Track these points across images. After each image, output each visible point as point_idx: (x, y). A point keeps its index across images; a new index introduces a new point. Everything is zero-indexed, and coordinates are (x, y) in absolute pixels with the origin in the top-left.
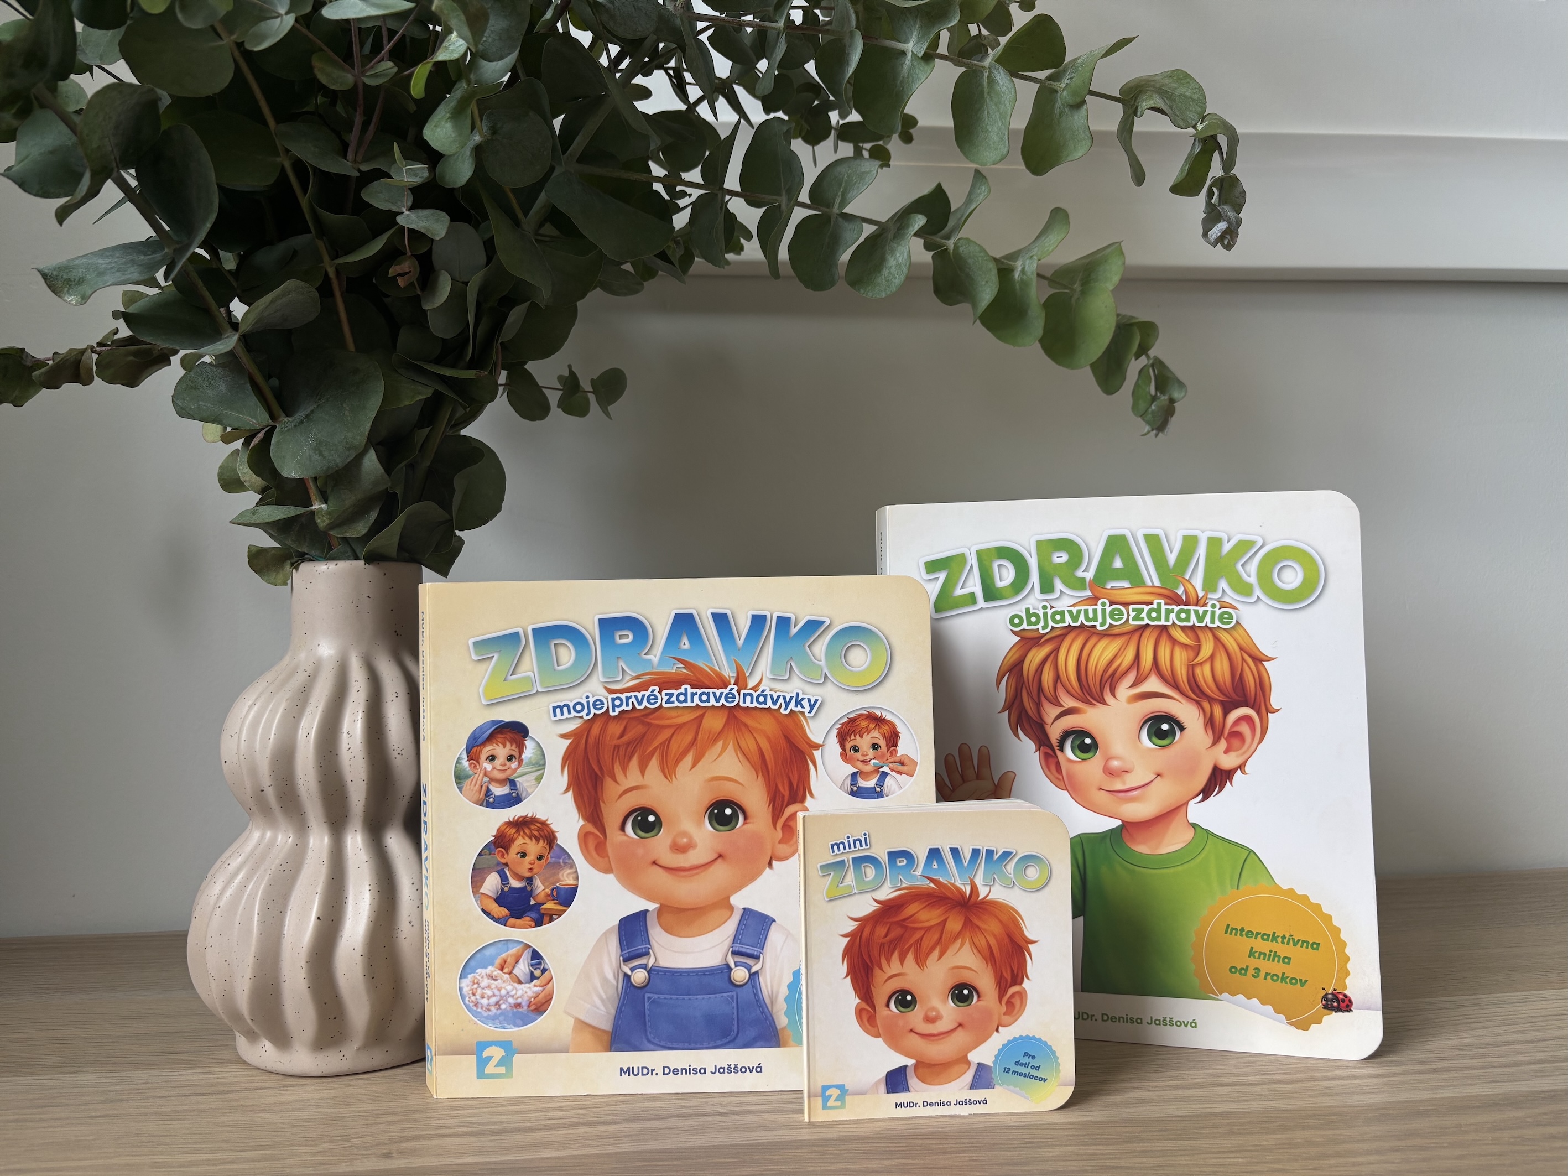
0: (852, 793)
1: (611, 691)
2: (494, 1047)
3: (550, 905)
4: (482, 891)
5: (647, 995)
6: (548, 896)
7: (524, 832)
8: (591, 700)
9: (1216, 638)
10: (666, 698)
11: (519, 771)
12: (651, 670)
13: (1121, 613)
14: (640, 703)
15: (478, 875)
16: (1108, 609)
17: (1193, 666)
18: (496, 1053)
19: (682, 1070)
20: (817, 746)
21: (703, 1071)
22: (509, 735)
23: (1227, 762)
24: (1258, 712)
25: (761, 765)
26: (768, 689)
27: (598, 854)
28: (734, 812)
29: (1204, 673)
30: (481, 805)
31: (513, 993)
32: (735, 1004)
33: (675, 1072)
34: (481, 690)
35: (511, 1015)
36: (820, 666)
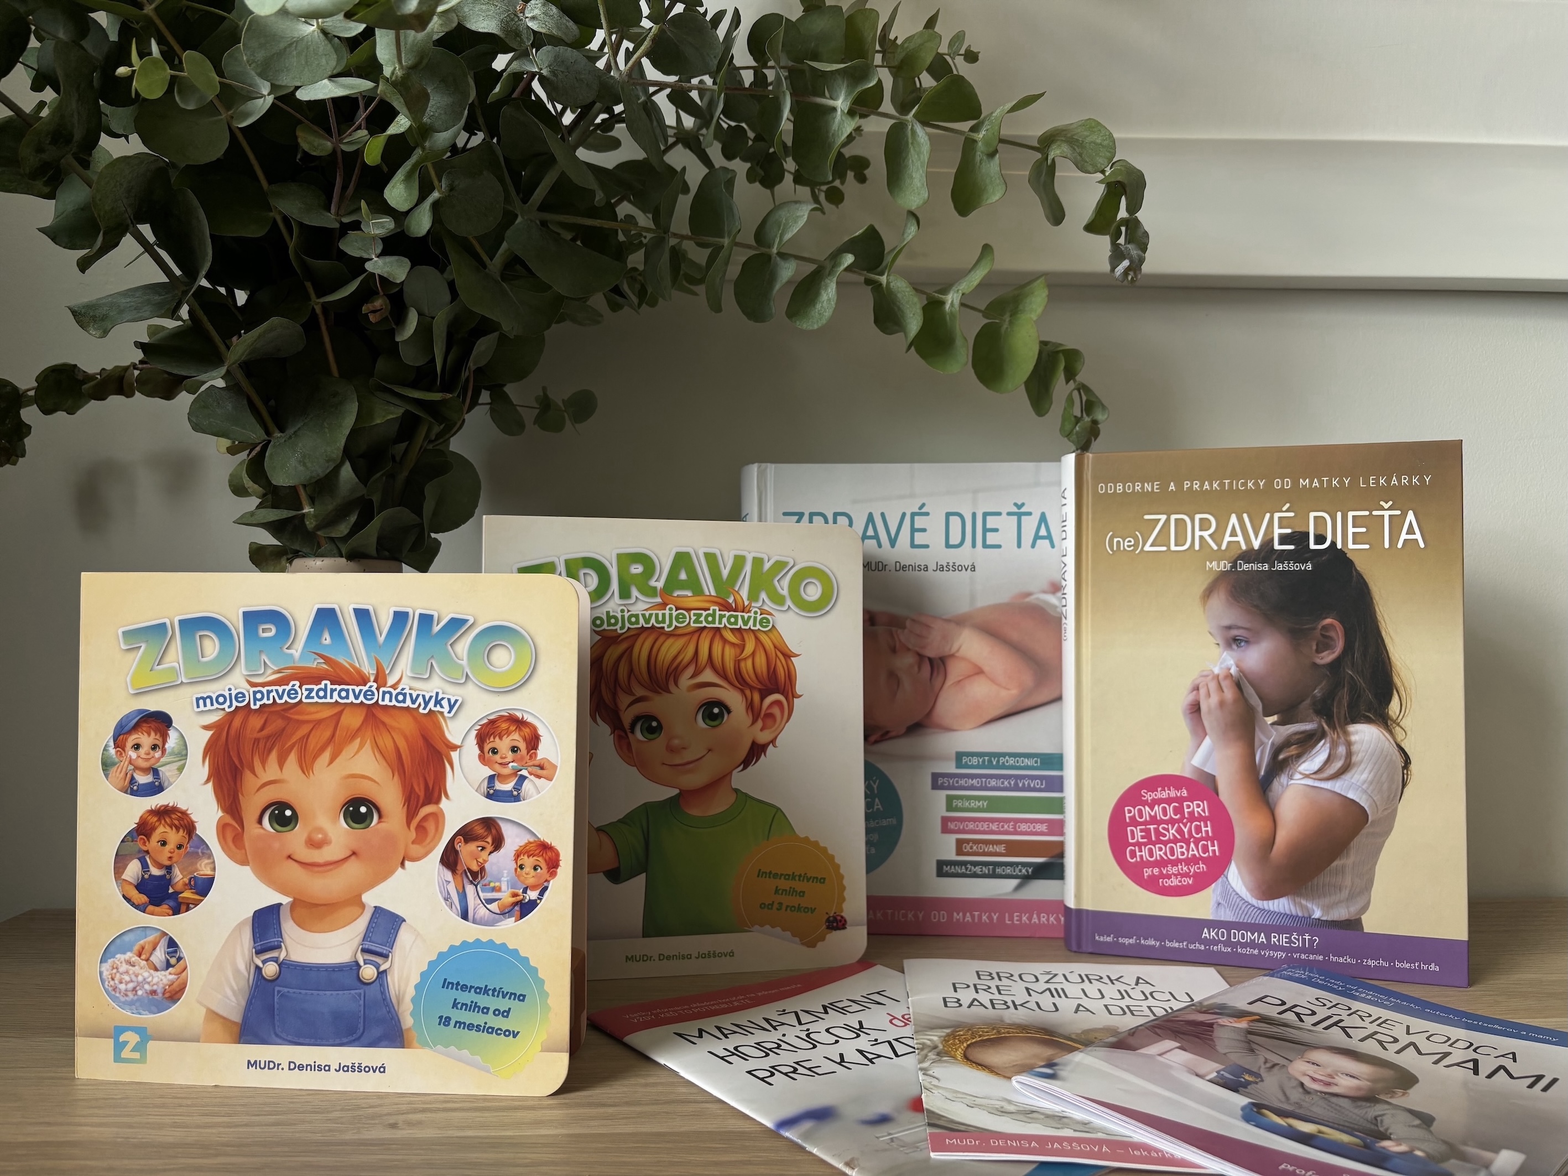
0: (489, 796)
1: (253, 685)
2: (130, 1033)
3: (187, 894)
4: (123, 877)
5: (277, 989)
6: (186, 885)
7: (165, 821)
8: (234, 693)
9: (757, 638)
10: (306, 693)
11: (162, 760)
12: (292, 665)
13: (684, 617)
14: (281, 698)
15: (120, 861)
16: (674, 613)
17: (739, 661)
18: (131, 1038)
19: (307, 1065)
20: (455, 748)
21: (327, 1068)
22: (153, 725)
23: (763, 737)
24: (787, 698)
25: (398, 765)
26: (407, 688)
27: (236, 846)
28: (368, 808)
29: (747, 666)
30: (126, 792)
31: (150, 979)
32: (362, 1002)
33: (301, 1067)
34: (128, 679)
35: (146, 1001)
36: (461, 666)
